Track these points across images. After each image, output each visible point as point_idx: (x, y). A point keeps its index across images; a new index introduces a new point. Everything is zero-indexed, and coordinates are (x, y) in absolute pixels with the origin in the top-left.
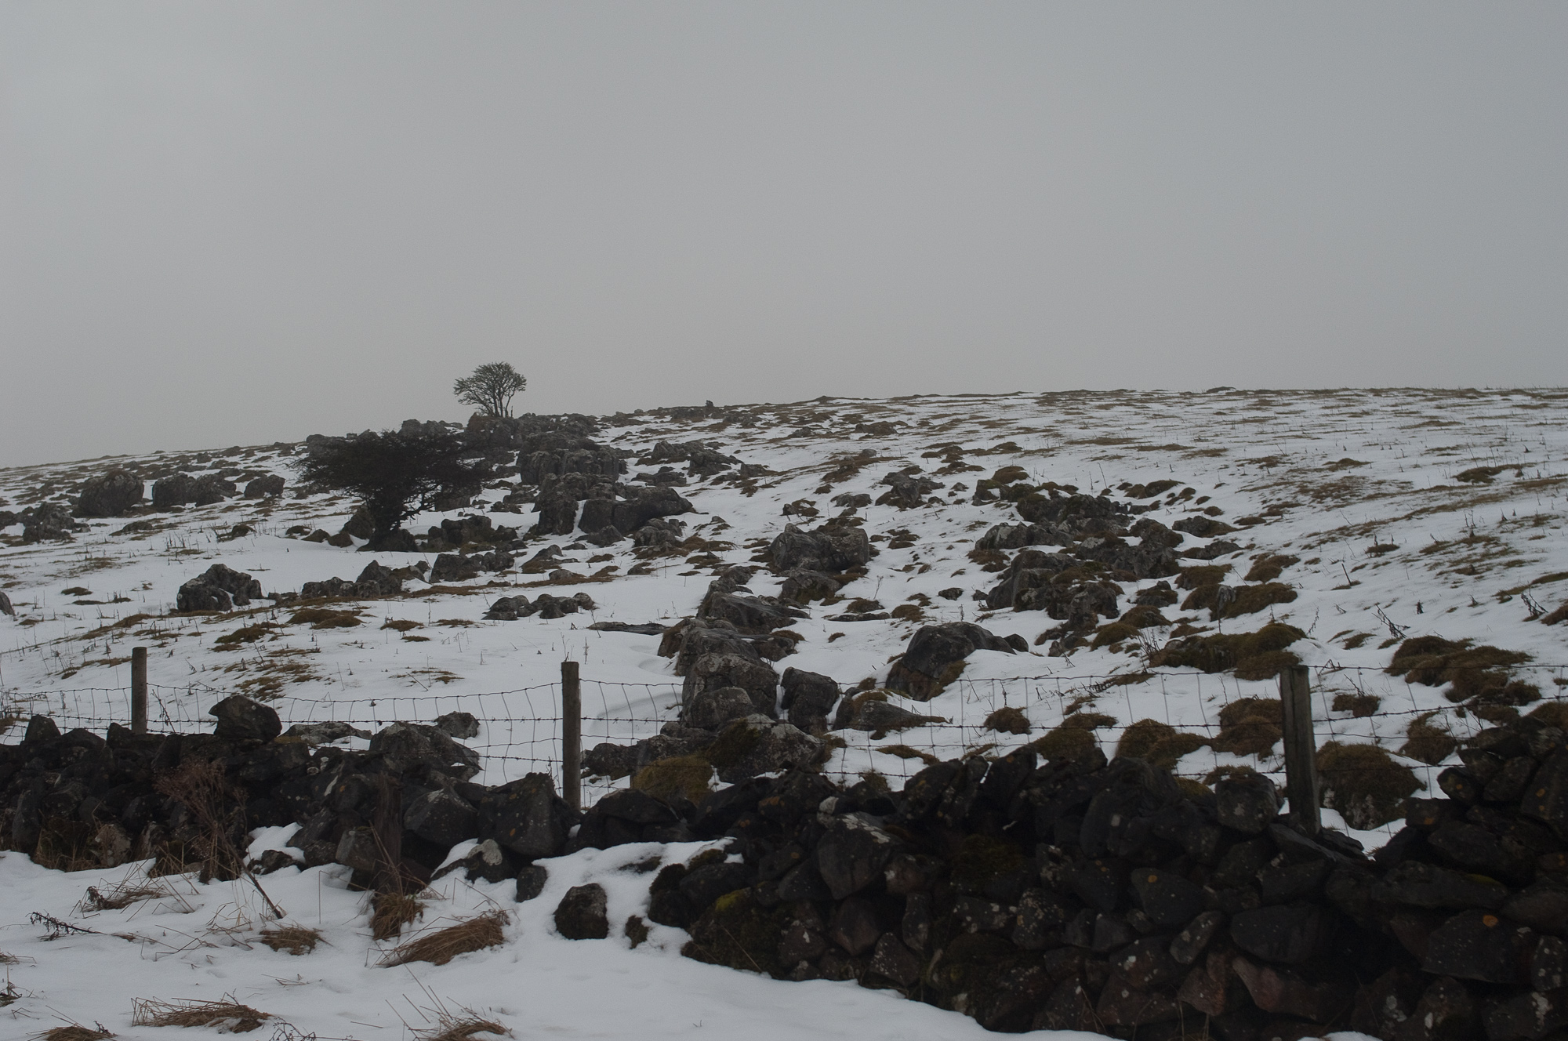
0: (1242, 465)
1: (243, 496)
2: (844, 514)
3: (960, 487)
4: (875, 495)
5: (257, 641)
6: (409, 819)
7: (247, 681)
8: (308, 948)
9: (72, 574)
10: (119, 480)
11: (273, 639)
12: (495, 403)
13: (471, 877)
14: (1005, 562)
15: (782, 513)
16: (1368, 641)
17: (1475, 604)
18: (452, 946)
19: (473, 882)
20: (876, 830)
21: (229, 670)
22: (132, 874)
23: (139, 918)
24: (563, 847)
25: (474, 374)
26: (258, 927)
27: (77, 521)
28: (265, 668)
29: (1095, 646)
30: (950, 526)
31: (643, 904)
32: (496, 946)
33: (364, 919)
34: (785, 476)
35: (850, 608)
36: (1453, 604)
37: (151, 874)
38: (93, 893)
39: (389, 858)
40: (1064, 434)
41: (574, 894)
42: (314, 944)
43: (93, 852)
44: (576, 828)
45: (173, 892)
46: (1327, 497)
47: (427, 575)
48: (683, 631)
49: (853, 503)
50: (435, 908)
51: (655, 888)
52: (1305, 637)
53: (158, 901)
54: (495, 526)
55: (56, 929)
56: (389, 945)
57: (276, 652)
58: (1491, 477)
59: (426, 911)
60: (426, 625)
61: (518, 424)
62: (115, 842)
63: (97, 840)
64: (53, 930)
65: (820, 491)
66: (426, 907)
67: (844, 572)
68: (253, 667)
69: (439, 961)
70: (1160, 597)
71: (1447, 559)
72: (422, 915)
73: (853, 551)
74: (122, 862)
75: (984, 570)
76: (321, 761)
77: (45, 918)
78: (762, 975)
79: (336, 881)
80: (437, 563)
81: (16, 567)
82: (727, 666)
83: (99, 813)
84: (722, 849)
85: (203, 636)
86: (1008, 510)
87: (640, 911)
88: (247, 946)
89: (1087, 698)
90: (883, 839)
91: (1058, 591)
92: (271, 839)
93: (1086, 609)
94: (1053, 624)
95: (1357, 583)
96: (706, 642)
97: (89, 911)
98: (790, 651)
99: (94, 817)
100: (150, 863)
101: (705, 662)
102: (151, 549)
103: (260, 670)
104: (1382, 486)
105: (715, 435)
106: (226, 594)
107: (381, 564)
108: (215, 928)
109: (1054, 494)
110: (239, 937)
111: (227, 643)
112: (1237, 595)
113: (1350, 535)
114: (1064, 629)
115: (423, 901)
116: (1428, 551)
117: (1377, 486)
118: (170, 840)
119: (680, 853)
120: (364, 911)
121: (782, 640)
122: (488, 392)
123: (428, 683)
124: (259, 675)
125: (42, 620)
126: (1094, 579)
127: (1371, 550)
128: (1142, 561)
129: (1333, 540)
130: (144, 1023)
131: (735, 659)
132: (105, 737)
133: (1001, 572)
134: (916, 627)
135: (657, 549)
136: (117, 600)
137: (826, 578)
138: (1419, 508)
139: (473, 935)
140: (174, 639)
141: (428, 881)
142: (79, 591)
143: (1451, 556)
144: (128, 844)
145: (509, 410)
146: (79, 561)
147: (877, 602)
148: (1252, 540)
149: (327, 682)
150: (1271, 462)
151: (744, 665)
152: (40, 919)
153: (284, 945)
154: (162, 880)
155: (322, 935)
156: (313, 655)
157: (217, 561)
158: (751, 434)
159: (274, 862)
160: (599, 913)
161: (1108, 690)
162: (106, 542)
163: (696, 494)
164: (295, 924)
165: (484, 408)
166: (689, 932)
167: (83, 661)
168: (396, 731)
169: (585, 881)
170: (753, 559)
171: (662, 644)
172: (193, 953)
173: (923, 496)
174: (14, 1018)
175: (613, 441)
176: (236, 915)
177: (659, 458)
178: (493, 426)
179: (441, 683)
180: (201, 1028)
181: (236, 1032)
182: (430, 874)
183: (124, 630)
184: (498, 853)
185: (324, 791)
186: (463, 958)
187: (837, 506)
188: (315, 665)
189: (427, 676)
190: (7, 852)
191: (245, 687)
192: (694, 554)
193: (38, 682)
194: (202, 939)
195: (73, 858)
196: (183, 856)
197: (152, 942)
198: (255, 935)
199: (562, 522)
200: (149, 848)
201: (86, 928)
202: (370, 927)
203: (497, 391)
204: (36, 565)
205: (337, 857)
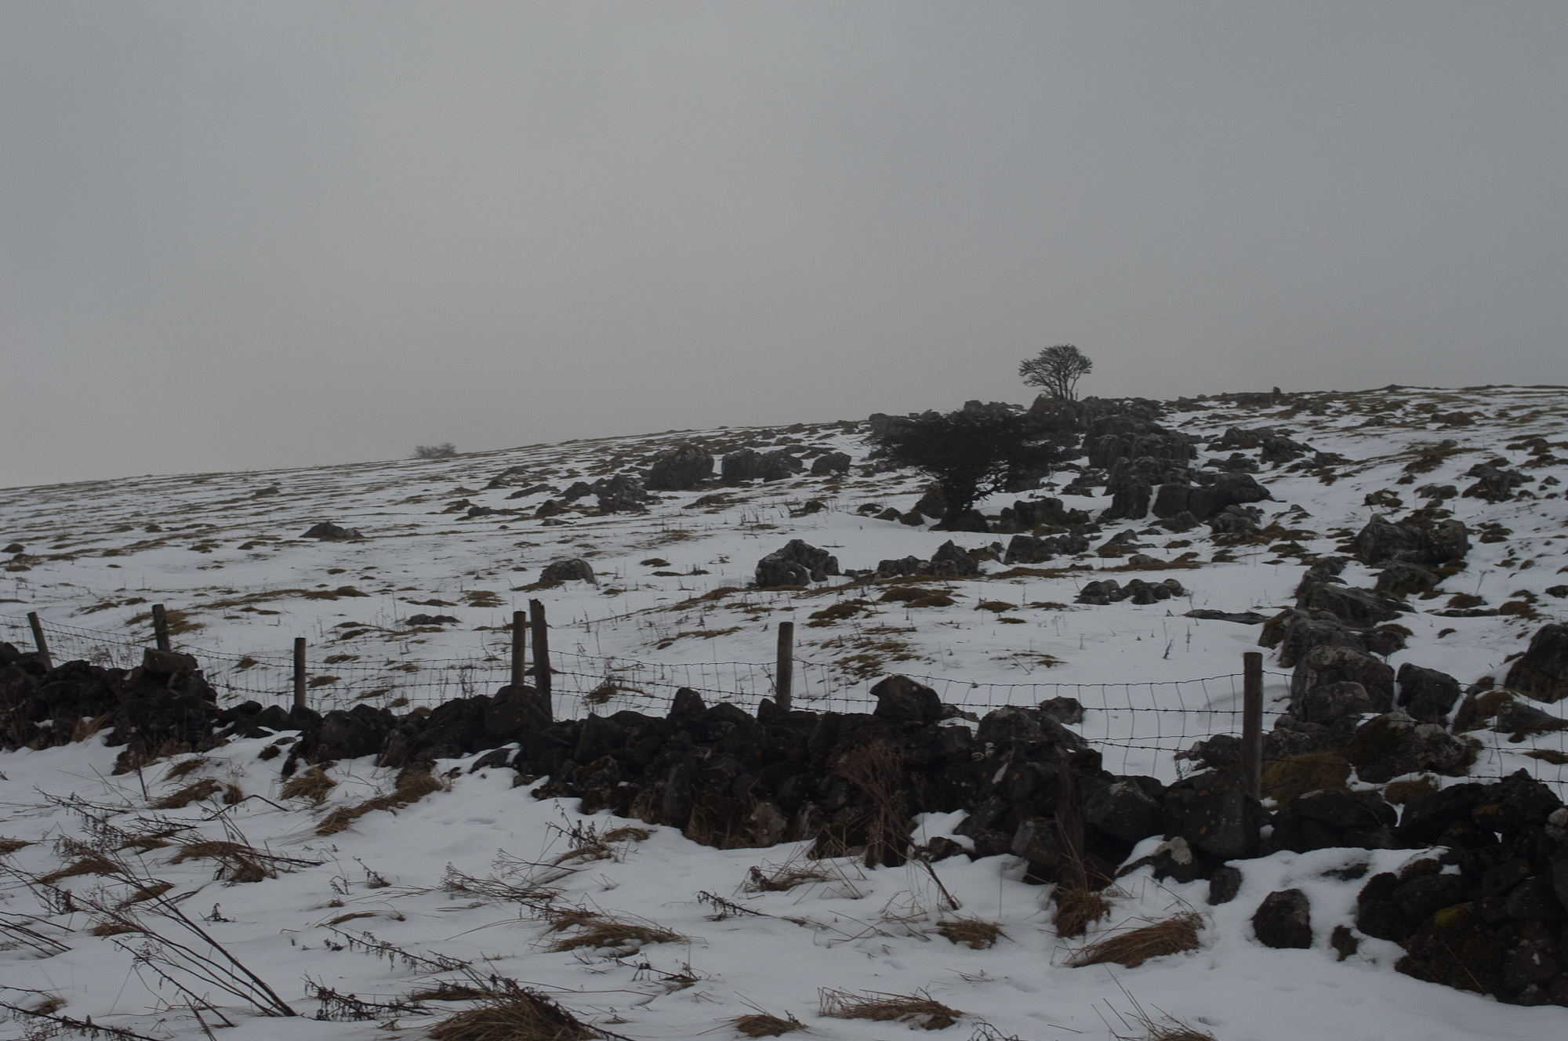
1: (810, 473)
2: (1430, 505)
3: (1551, 481)
4: (1462, 486)
5: (850, 618)
6: (1090, 811)
7: (845, 658)
8: (989, 943)
9: (651, 545)
10: (690, 455)
11: (867, 617)
12: (1060, 385)
13: (1159, 875)
15: (1363, 502)
18: (1144, 949)
19: (1161, 881)
21: (825, 646)
22: (792, 855)
23: (806, 901)
24: (1257, 849)
25: (1040, 356)
26: (935, 917)
27: (650, 493)
28: (862, 645)
30: (1544, 522)
31: (1351, 913)
32: (1191, 951)
33: (1046, 915)
34: (1364, 465)
35: (1451, 603)
37: (812, 856)
38: (756, 873)
39: (1075, 854)
41: (1275, 900)
42: (995, 938)
43: (749, 830)
44: (1267, 829)
45: (841, 876)
47: (1002, 556)
48: (1285, 622)
49: (1438, 495)
50: (1123, 907)
51: (1364, 897)
53: (824, 885)
54: (1067, 509)
55: (723, 910)
56: (1076, 944)
57: (871, 630)
59: (1113, 910)
60: (1020, 607)
61: (1083, 407)
62: (771, 821)
63: (753, 818)
64: (720, 911)
65: (1402, 481)
66: (1115, 905)
67: (1441, 566)
68: (850, 644)
69: (1131, 963)
72: (1109, 914)
73: (1452, 544)
74: (778, 842)
76: (985, 747)
77: (713, 897)
78: (1486, 997)
79: (1011, 872)
80: (1012, 545)
81: (595, 537)
82: (1341, 660)
83: (755, 790)
84: (1437, 859)
85: (796, 610)
87: (1348, 921)
88: (924, 937)
92: (936, 825)
96: (1313, 634)
97: (752, 891)
98: (1401, 646)
99: (750, 794)
100: (808, 844)
101: (1318, 655)
102: (726, 523)
103: (857, 647)
105: (1285, 422)
106: (805, 571)
107: (956, 545)
108: (890, 916)
110: (916, 928)
111: (821, 619)
115: (1110, 899)
118: (831, 821)
119: (1390, 861)
120: (1045, 907)
121: (1392, 635)
122: (1054, 374)
123: (1030, 666)
124: (857, 652)
125: (625, 591)
130: (831, 1015)
131: (1350, 653)
132: (755, 714)
134: (1535, 627)
135: (1237, 536)
136: (696, 572)
137: (1425, 571)
139: (1166, 938)
140: (767, 614)
141: (1114, 878)
142: (657, 563)
144: (784, 823)
145: (1074, 393)
146: (656, 533)
147: (1479, 598)
149: (927, 662)
151: (1360, 659)
152: (707, 899)
153: (964, 938)
154: (828, 863)
155: (1003, 929)
156: (910, 634)
157: (794, 537)
158: (1322, 422)
159: (942, 849)
160: (1303, 921)
162: (681, 515)
163: (1272, 481)
164: (974, 917)
165: (1049, 390)
166: (1404, 946)
167: (677, 632)
168: (1005, 714)
169: (1285, 885)
170: (1340, 549)
171: (1263, 634)
172: (869, 941)
173: (1512, 489)
174: (698, 1001)
175: (1180, 426)
176: (910, 904)
177: (1230, 444)
178: (1058, 408)
179: (1044, 667)
180: (891, 1022)
181: (929, 1028)
182: (1114, 871)
183: (714, 603)
184: (1188, 852)
185: (993, 777)
186: (1156, 961)
187: (1421, 497)
188: (913, 644)
189: (1029, 659)
190: (658, 826)
191: (844, 664)
192: (1276, 542)
193: (635, 652)
194: (877, 927)
195: (728, 836)
196: (844, 838)
197: (824, 928)
198: (931, 926)
199: (1135, 506)
200: (807, 828)
201: (754, 910)
202: (1054, 923)
203: (1062, 373)
204: (616, 536)
205: (1014, 847)
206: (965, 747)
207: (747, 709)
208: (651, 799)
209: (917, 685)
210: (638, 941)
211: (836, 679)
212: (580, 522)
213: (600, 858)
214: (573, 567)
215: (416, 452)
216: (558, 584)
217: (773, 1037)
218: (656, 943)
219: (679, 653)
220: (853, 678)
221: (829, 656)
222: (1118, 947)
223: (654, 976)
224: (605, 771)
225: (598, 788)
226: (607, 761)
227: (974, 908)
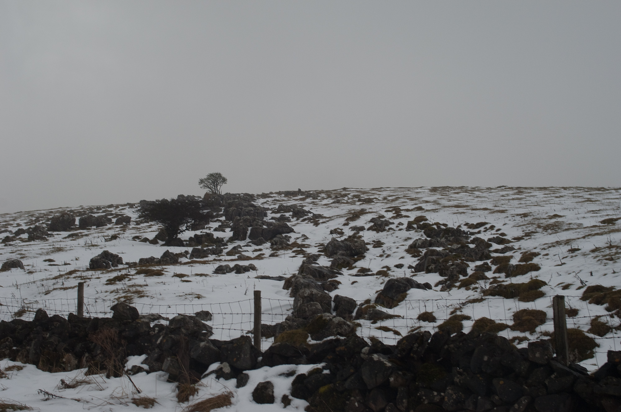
0: (514, 216)
1: (115, 224)
2: (355, 234)
3: (400, 224)
4: (367, 227)
5: (122, 281)
6: (192, 353)
7: (119, 297)
8: (151, 406)
9: (48, 253)
10: (66, 217)
11: (129, 280)
12: (215, 189)
13: (218, 378)
14: (420, 254)
15: (329, 233)
16: (572, 287)
17: (614, 272)
18: (211, 406)
19: (219, 380)
20: (386, 361)
21: (112, 292)
22: (78, 374)
23: (81, 392)
24: (255, 366)
25: (207, 177)
26: (131, 396)
27: (49, 233)
28: (126, 292)
29: (459, 287)
30: (397, 239)
31: (289, 390)
32: (228, 406)
33: (174, 394)
34: (330, 219)
35: (359, 271)
36: (605, 272)
37: (86, 374)
38: (63, 382)
39: (185, 370)
40: (441, 203)
41: (261, 385)
42: (154, 404)
43: (62, 365)
44: (260, 358)
45: (96, 382)
46: (548, 229)
47: (188, 256)
48: (293, 280)
49: (358, 230)
50: (203, 390)
51: (294, 383)
52: (547, 285)
53: (89, 385)
54: (215, 237)
55: (48, 396)
56: (185, 405)
57: (130, 286)
58: (614, 222)
59: (200, 392)
60: (190, 275)
61: (224, 197)
62: (71, 361)
63: (64, 360)
64: (47, 397)
65: (345, 225)
66: (200, 389)
67: (356, 257)
68: (121, 292)
70: (484, 268)
71: (601, 254)
72: (198, 393)
73: (360, 249)
74: (74, 369)
75: (412, 257)
76: (155, 329)
77: (44, 392)
79: (162, 378)
80: (193, 251)
81: (25, 251)
82: (312, 294)
83: (65, 349)
84: (321, 368)
85: (101, 279)
86: (420, 233)
87: (288, 393)
88: (126, 404)
89: (459, 308)
90: (389, 364)
91: (443, 266)
92: (135, 361)
93: (455, 273)
94: (442, 278)
95: (564, 264)
96: (302, 284)
97: (61, 389)
98: (336, 288)
99: (63, 351)
100: (85, 370)
101: (303, 292)
102: (79, 244)
103: (124, 293)
104: (571, 225)
105: (302, 202)
106: (109, 262)
107: (170, 251)
108: (113, 397)
109: (438, 227)
110: (123, 401)
111: (111, 282)
112: (516, 268)
113: (561, 244)
114: (446, 280)
115: (198, 387)
116: (593, 251)
117: (568, 225)
118: (94, 361)
119: (304, 369)
120: (174, 391)
121: (333, 284)
122: (212, 184)
123: (191, 299)
124: (124, 295)
125: (36, 272)
126: (458, 261)
127: (569, 251)
128: (476, 254)
129: (554, 246)
131: (315, 291)
132: (67, 318)
133: (419, 258)
134: (387, 279)
135: (280, 247)
136: (65, 264)
137: (349, 259)
138: (587, 234)
139: (219, 401)
140: (89, 280)
141: (200, 379)
142: (50, 260)
143: (602, 253)
144: (76, 362)
145: (220, 191)
146: (50, 249)
147: (369, 269)
148: (520, 246)
149: (151, 298)
150: (525, 215)
151: (319, 293)
152: (42, 392)
153: (141, 404)
154: (91, 377)
155: (157, 400)
156: (145, 287)
157: (105, 249)
158: (316, 202)
159: (136, 370)
160: (271, 393)
161: (467, 305)
162: (61, 241)
163: (295, 225)
164: (146, 396)
165: (210, 190)
166: (308, 401)
167: (53, 288)
168: (180, 317)
169: (265, 380)
170: (319, 251)
171: (284, 285)
172: (105, 407)
173: (386, 227)
175: (261, 204)
176: (121, 392)
177: (280, 211)
178: (214, 197)
179: (197, 299)
182: (201, 376)
183: (69, 276)
184: (229, 368)
185: (157, 340)
186: (214, 411)
187: (351, 231)
188: (146, 291)
189: (191, 296)
190: (27, 365)
191: (118, 299)
192: (295, 249)
193: (35, 296)
194: (108, 401)
195: (54, 367)
196: (99, 367)
197: (87, 402)
198: (129, 400)
199: (242, 236)
200: (85, 364)
201: (60, 396)
202: (177, 397)
203: (216, 184)
204: (33, 250)
205: (163, 369)
206: (147, 330)
207: (64, 317)
208: (25, 354)
209: (130, 307)
210: (12, 410)
212: (19, 244)
213: (2, 377)
214: (15, 263)
216: (9, 269)
218: (19, 410)
219: (53, 296)
221: (113, 296)
222: (200, 406)
224: (7, 343)
225: (4, 350)
226: (8, 339)
227: (146, 393)
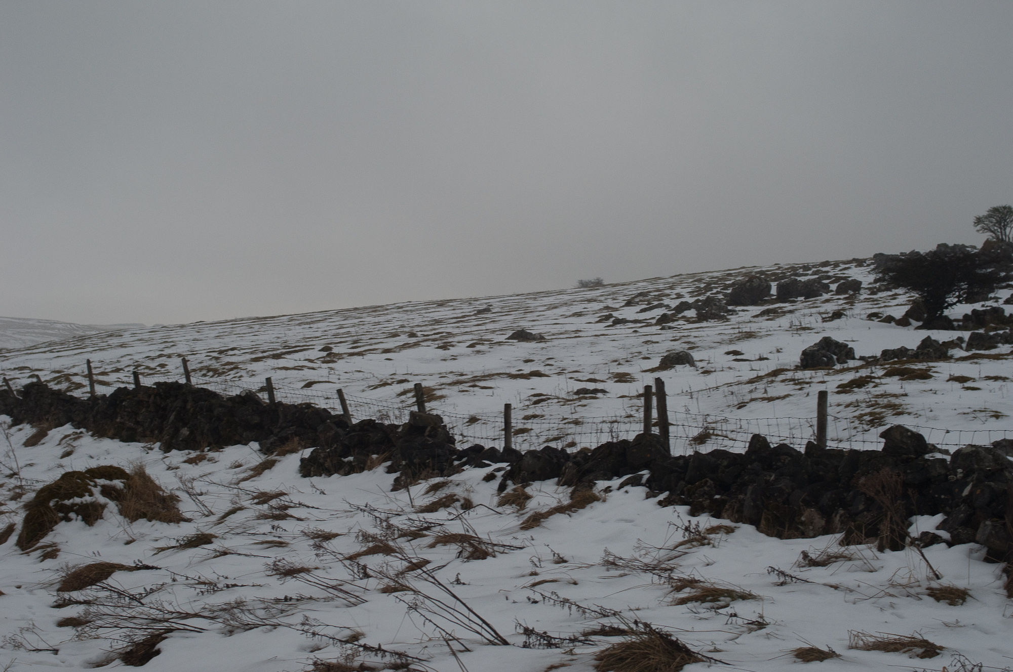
1: (835, 293)
5: (864, 387)
7: (861, 414)
8: (961, 601)
9: (731, 342)
10: (756, 282)
11: (874, 387)
12: (1001, 232)
21: (847, 406)
22: (829, 543)
23: (839, 573)
25: (987, 213)
26: (925, 584)
27: (730, 308)
28: (872, 406)
33: (1000, 583)
37: (842, 544)
38: (805, 555)
42: (965, 598)
43: (800, 527)
45: (862, 557)
47: (964, 346)
53: (851, 563)
54: (1007, 314)
55: (784, 579)
57: (878, 395)
60: (977, 379)
62: (815, 521)
63: (803, 519)
64: (782, 579)
68: (864, 405)
74: (819, 535)
76: (957, 472)
77: (777, 571)
79: (976, 555)
80: (970, 338)
81: (695, 337)
83: (804, 501)
85: (828, 383)
88: (918, 597)
92: (925, 524)
97: (803, 567)
99: (801, 503)
100: (839, 536)
102: (780, 327)
103: (869, 407)
106: (832, 357)
107: (933, 338)
108: (895, 583)
110: (912, 591)
111: (844, 389)
118: (855, 521)
120: (999, 578)
122: (997, 225)
123: (985, 418)
124: (868, 410)
125: (715, 371)
130: (856, 648)
132: (803, 451)
136: (761, 359)
140: (808, 385)
142: (736, 353)
144: (823, 522)
146: (735, 334)
149: (916, 416)
152: (774, 571)
153: (944, 598)
154: (853, 548)
155: (970, 593)
156: (904, 398)
157: (825, 335)
159: (929, 540)
162: (750, 322)
164: (951, 584)
165: (994, 235)
167: (750, 398)
168: (970, 449)
172: (881, 600)
174: (768, 638)
176: (908, 576)
178: (1000, 247)
179: (994, 419)
180: (897, 653)
181: (922, 658)
183: (773, 378)
185: (962, 491)
188: (906, 405)
189: (983, 414)
190: (740, 524)
191: (860, 418)
193: (722, 411)
194: (886, 591)
195: (786, 530)
196: (864, 532)
197: (851, 591)
198: (922, 590)
200: (839, 526)
201: (805, 579)
202: (1005, 589)
203: (1003, 224)
204: (708, 336)
205: (977, 538)
206: (943, 472)
207: (797, 447)
208: (736, 507)
209: (911, 431)
210: (728, 599)
211: (855, 428)
212: (684, 327)
213: (703, 545)
214: (681, 356)
215: (578, 284)
216: (671, 367)
217: (818, 662)
218: (741, 600)
219: (751, 411)
220: (866, 427)
221: (850, 413)
223: (740, 621)
224: (706, 488)
225: (701, 500)
226: (707, 481)
227: (951, 578)
